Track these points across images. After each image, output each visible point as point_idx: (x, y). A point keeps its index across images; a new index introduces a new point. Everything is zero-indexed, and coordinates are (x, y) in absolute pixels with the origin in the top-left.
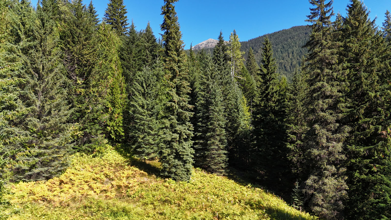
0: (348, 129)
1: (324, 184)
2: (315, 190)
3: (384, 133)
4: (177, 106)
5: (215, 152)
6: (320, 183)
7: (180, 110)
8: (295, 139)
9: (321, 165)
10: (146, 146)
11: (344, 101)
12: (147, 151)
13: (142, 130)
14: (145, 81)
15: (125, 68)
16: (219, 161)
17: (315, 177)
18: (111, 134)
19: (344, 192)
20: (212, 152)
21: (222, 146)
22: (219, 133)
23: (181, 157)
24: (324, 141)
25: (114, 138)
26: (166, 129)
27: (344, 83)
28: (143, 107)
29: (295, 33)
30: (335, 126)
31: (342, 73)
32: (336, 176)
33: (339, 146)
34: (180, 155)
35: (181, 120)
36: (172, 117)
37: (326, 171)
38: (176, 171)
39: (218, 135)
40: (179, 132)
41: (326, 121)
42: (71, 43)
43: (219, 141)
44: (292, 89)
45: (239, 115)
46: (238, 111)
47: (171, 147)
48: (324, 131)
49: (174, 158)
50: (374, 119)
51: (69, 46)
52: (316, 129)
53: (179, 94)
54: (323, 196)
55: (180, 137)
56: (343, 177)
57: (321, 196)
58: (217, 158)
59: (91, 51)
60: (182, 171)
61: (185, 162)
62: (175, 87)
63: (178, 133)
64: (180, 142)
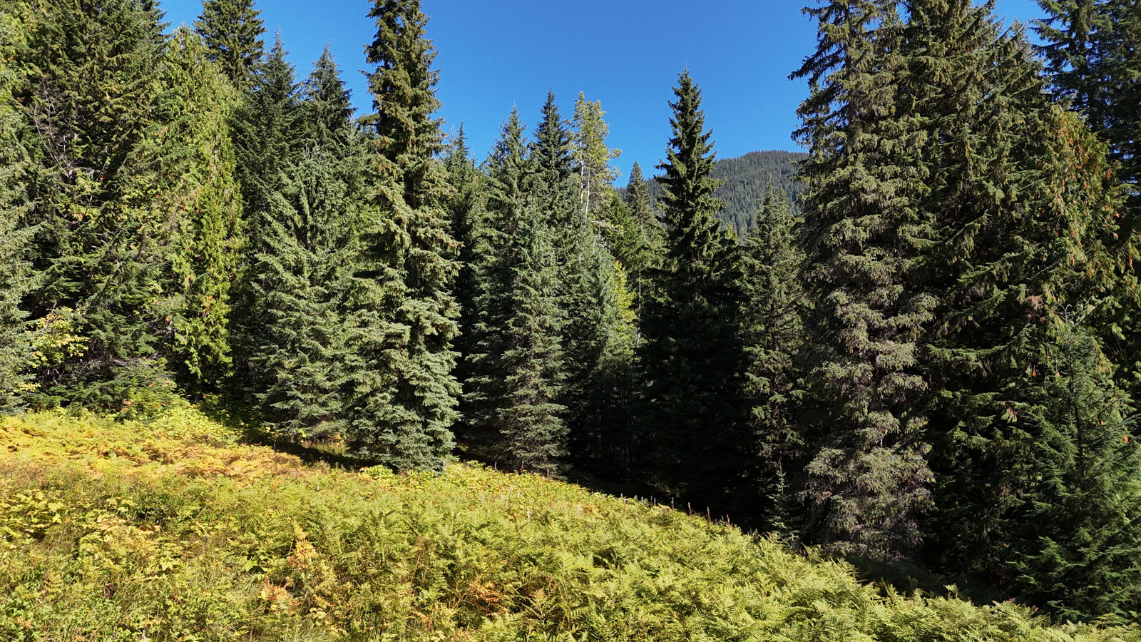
0: (928, 301)
1: (864, 468)
2: (837, 489)
3: (1035, 300)
4: (407, 238)
5: (527, 406)
6: (851, 467)
7: (416, 251)
8: (768, 390)
9: (852, 410)
10: (302, 393)
11: (916, 217)
12: (305, 411)
13: (293, 342)
14: (308, 193)
15: (247, 171)
16: (541, 434)
17: (834, 451)
18: (187, 362)
19: (922, 493)
20: (520, 407)
21: (549, 391)
22: (542, 350)
23: (417, 394)
24: (862, 335)
25: (196, 373)
26: (370, 310)
27: (913, 170)
28: (298, 271)
29: (756, 169)
30: (891, 292)
31: (908, 141)
32: (897, 445)
33: (905, 353)
34: (414, 388)
35: (419, 284)
36: (391, 272)
37: (868, 429)
38: (398, 442)
39: (538, 356)
40: (410, 316)
41: (865, 276)
42: (64, 58)
43: (543, 375)
44: (756, 245)
45: (603, 312)
46: (600, 302)
47: (383, 365)
48: (862, 308)
49: (393, 403)
50: (1003, 263)
51: (53, 67)
52: (838, 302)
53: (412, 201)
54: (860, 505)
55: (414, 336)
56: (919, 446)
57: (854, 505)
58: (534, 427)
59: (130, 87)
60: (418, 441)
61: (429, 413)
62: (400, 179)
63: (409, 323)
64: (412, 350)
